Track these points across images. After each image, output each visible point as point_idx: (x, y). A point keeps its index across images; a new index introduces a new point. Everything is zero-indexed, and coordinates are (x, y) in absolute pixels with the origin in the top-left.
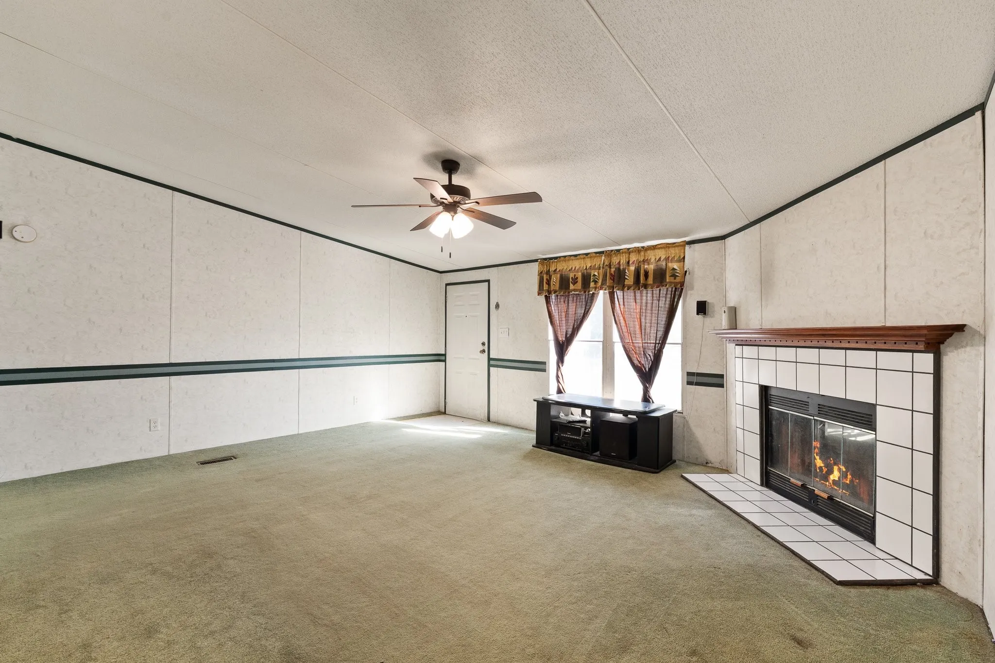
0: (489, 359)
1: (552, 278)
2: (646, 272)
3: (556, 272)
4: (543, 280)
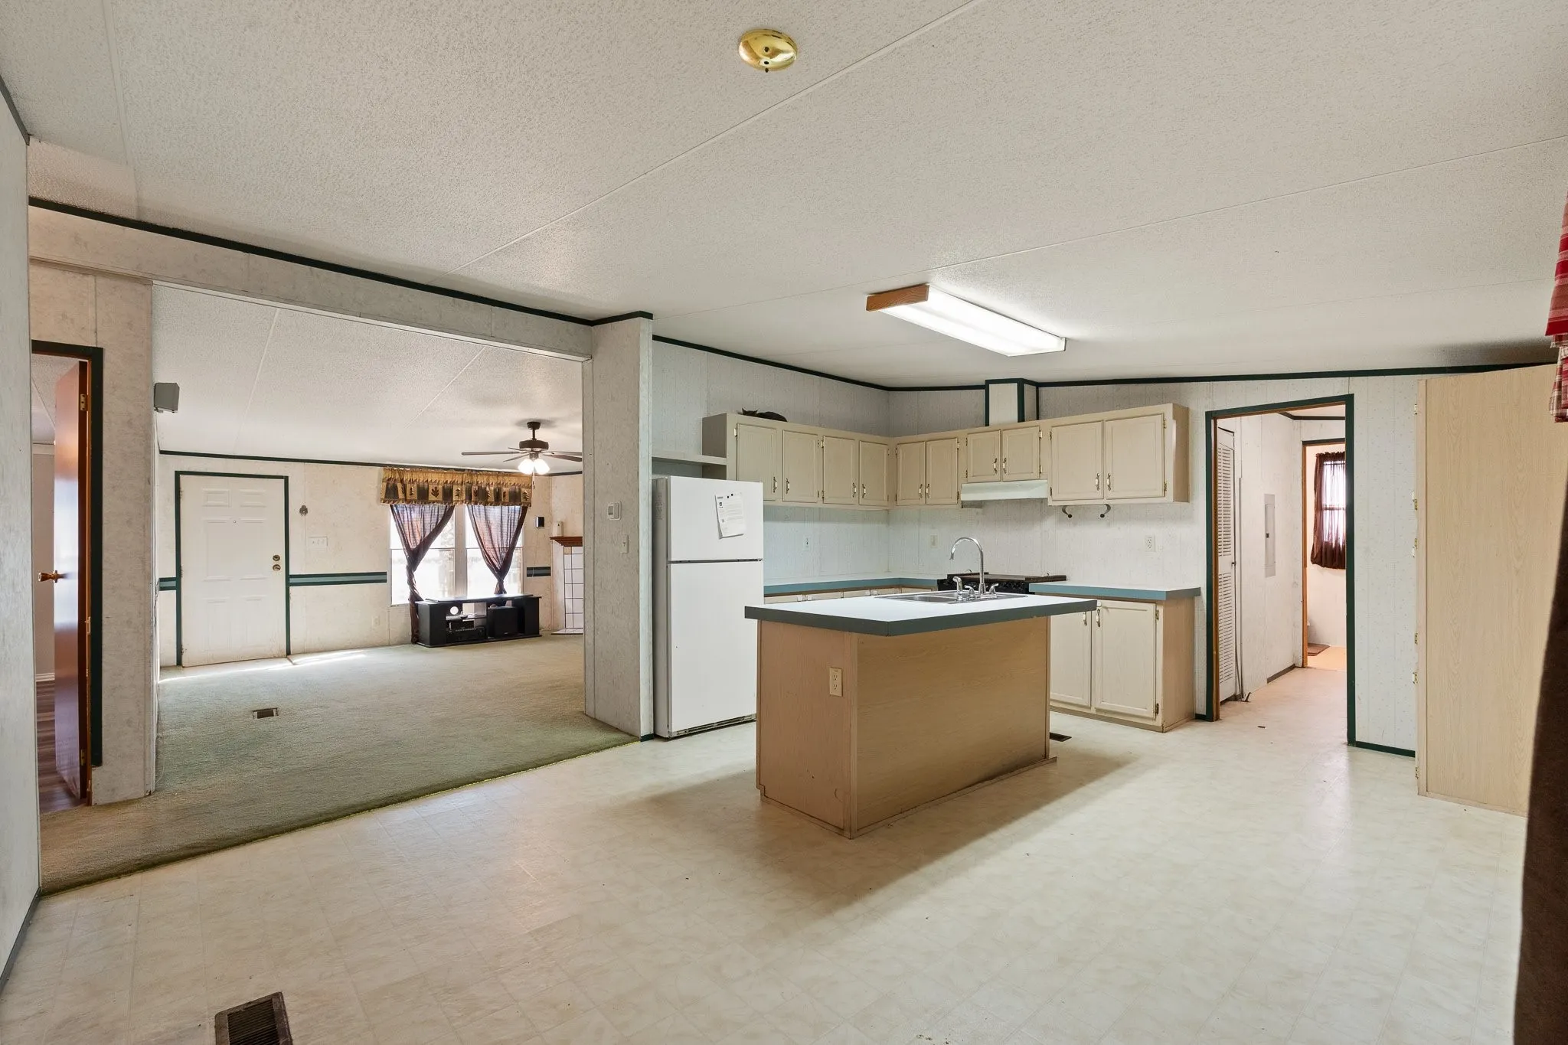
0: (288, 576)
1: (408, 487)
2: (505, 493)
3: (411, 482)
4: (395, 488)
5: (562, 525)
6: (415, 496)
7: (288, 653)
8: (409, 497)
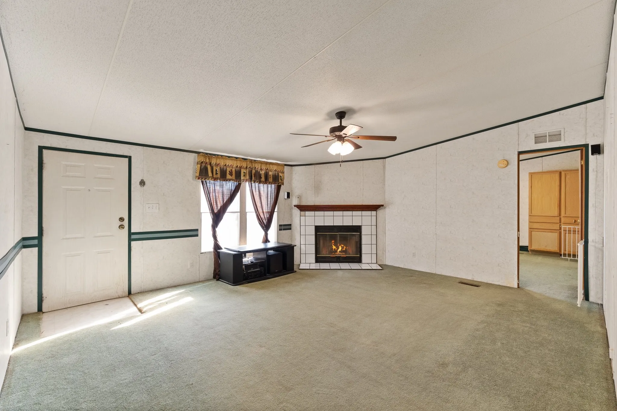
0: (130, 234)
1: (214, 168)
2: (270, 175)
3: (217, 165)
4: (206, 169)
5: (299, 197)
6: (219, 176)
7: (130, 293)
8: (215, 176)
